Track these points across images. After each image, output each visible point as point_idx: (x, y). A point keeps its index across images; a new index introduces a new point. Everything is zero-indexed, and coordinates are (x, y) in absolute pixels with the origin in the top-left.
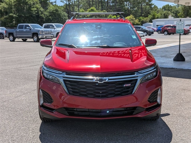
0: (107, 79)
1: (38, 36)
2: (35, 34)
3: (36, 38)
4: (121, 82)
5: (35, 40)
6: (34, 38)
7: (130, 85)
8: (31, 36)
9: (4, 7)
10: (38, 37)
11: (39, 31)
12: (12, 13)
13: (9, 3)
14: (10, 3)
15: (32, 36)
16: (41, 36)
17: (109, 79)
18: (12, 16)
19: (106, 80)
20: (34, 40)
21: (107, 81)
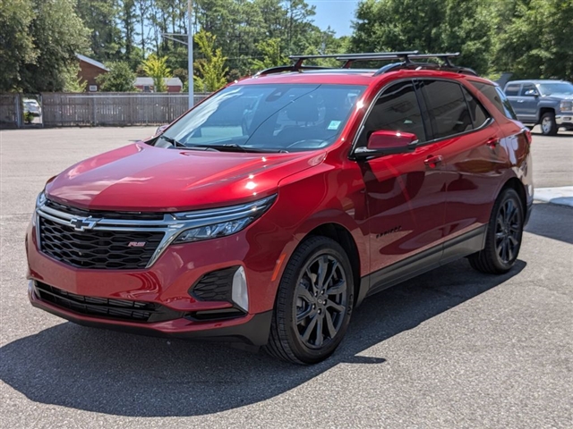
0: (91, 224)
1: (555, 119)
2: (548, 111)
3: (547, 124)
4: (123, 236)
5: (545, 128)
6: (544, 122)
7: (142, 244)
8: (536, 116)
9: (518, 31)
10: (553, 120)
11: (559, 101)
12: (538, 46)
13: (536, 17)
14: (539, 19)
15: (537, 118)
16: (563, 117)
17: (98, 225)
18: (538, 57)
19: (87, 225)
20: (542, 129)
21: (90, 227)
